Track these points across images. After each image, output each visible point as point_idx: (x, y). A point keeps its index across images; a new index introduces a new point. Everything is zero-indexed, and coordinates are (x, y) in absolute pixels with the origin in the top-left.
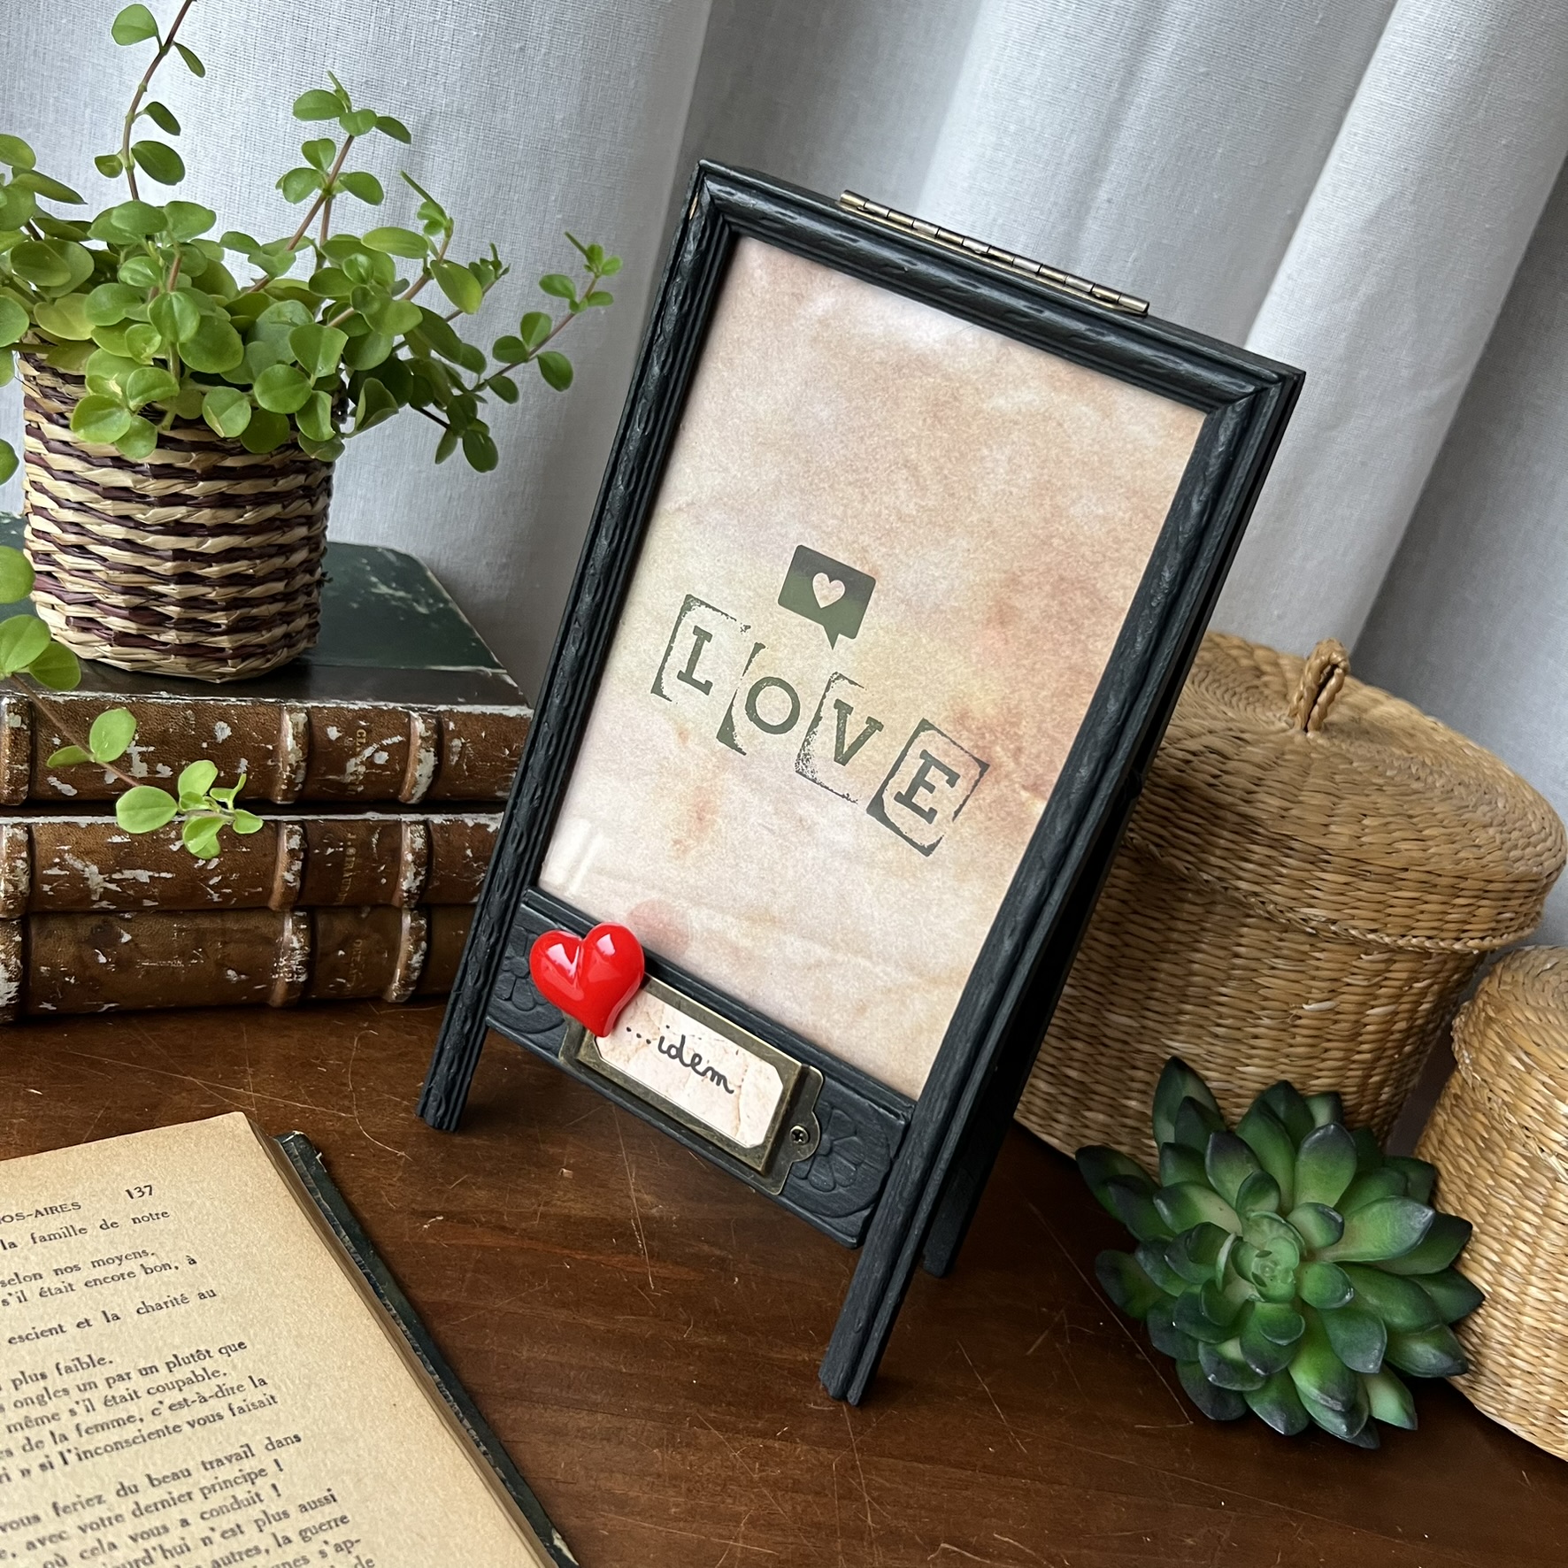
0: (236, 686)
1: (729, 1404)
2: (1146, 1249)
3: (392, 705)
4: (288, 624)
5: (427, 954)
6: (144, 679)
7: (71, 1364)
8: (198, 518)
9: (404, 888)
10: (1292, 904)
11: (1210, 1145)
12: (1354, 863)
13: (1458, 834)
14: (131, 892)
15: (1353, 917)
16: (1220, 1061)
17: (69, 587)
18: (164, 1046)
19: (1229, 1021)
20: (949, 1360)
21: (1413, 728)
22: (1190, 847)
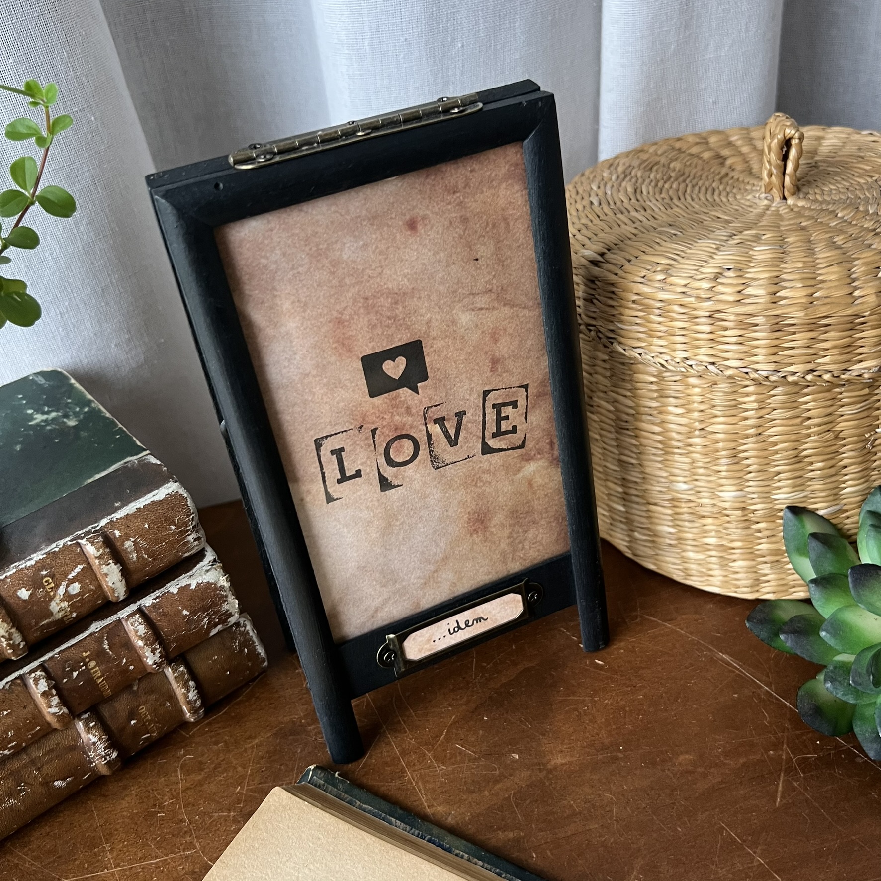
3: (61, 543)
5: (198, 687)
9: (150, 663)
11: (849, 578)
18: (35, 858)
19: (820, 465)
20: (721, 846)
21: (859, 149)
22: (740, 356)
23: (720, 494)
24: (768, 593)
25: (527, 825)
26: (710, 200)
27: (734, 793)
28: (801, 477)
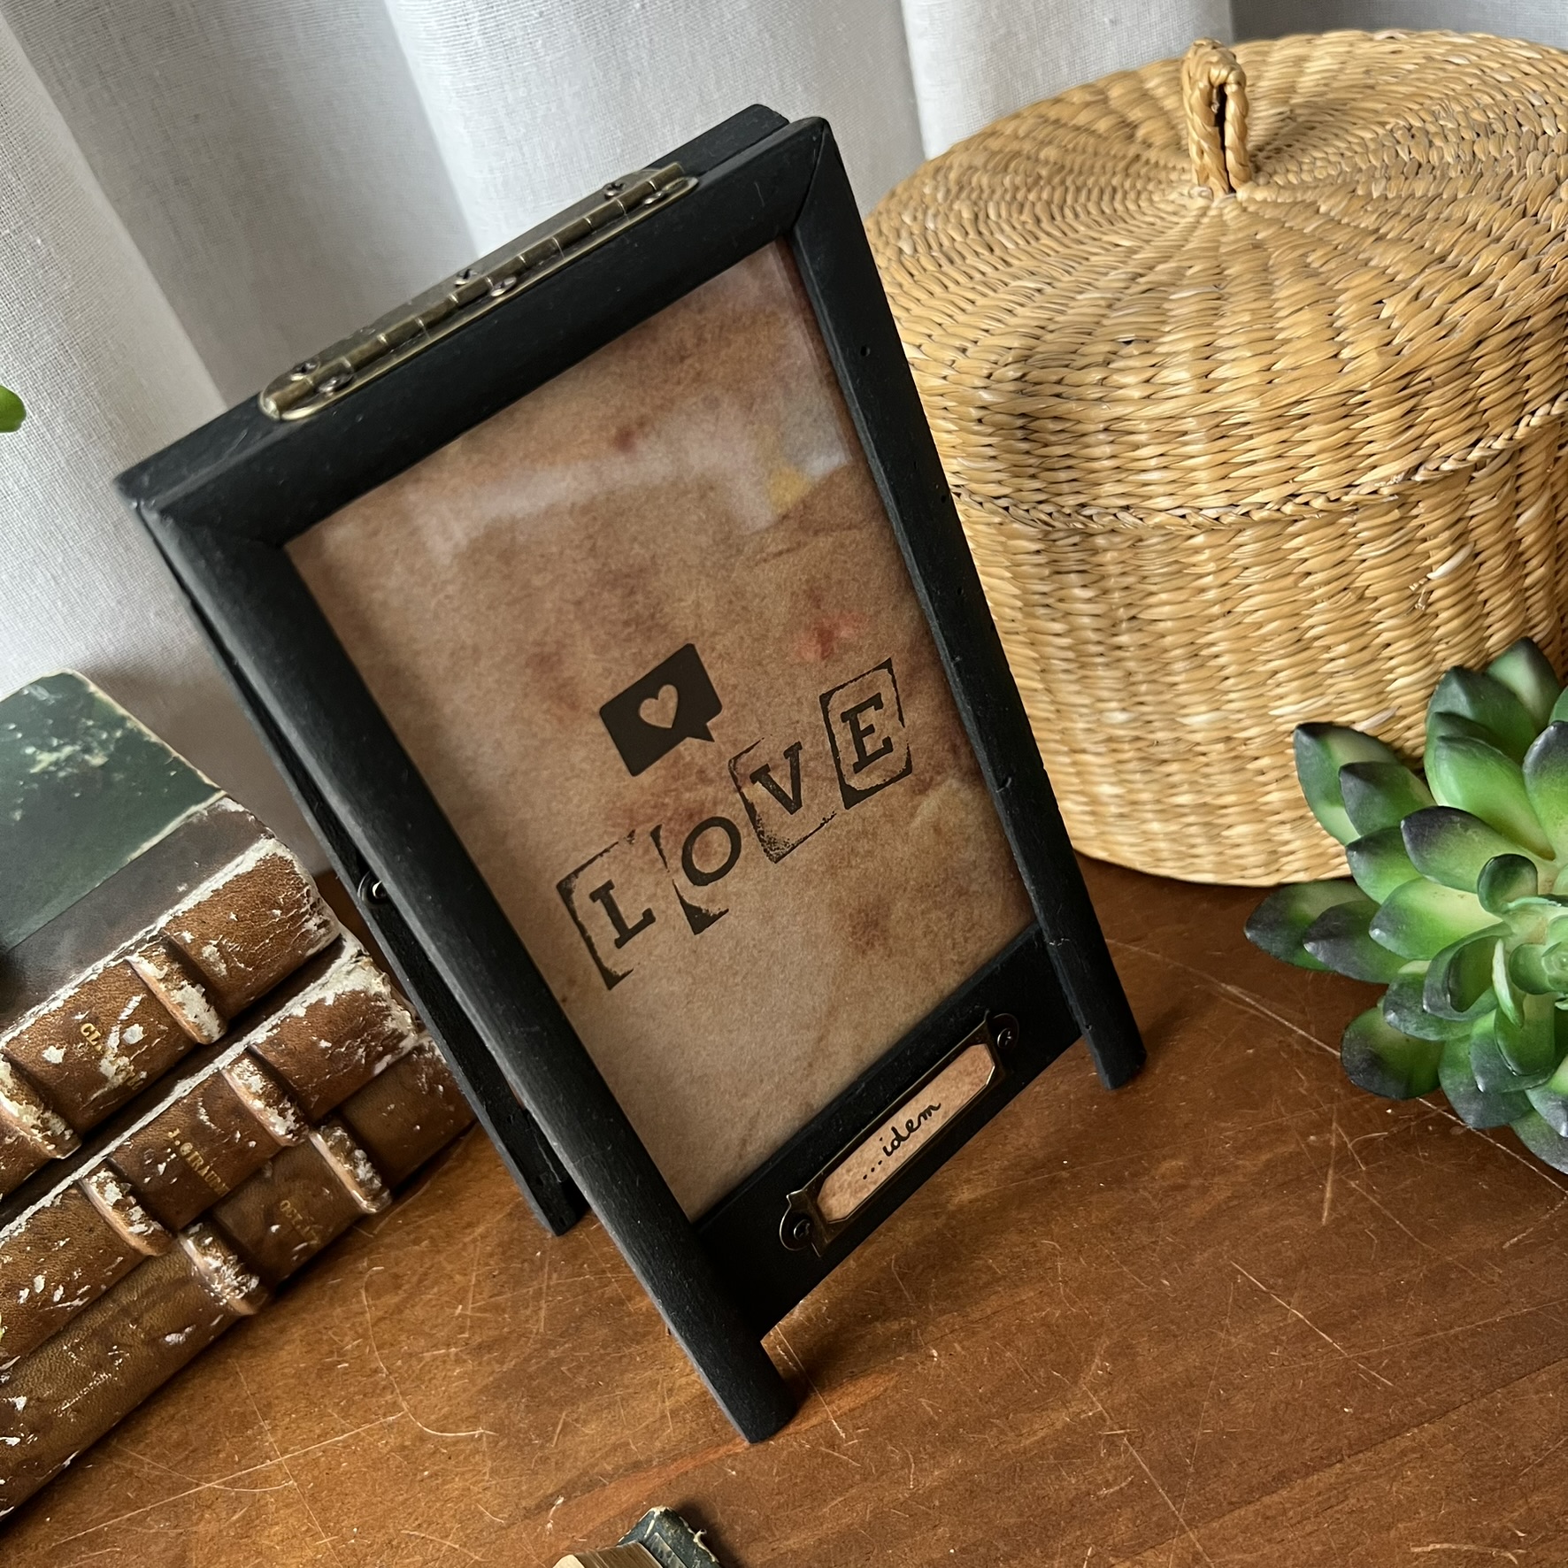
3: (100, 965)
5: (373, 1158)
9: (283, 1133)
12: (1403, 382)
16: (1357, 696)
18: (159, 1457)
19: (1343, 648)
20: (1235, 1300)
21: (1367, 72)
22: (1169, 488)
23: (1186, 721)
24: (1297, 871)
25: (920, 1307)
26: (1107, 211)
27: (1252, 1213)
28: (1314, 673)
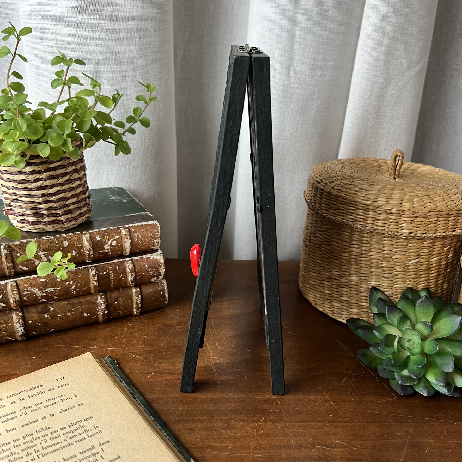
0: (69, 230)
1: (245, 414)
2: (372, 346)
3: (114, 227)
4: (80, 210)
5: (141, 299)
6: (42, 233)
7: (40, 430)
8: (46, 184)
9: (130, 280)
10: (397, 230)
11: (386, 310)
12: (413, 213)
13: (445, 198)
14: (49, 295)
15: (417, 230)
16: (388, 285)
17: (16, 212)
18: (70, 339)
19: (387, 272)
21: (432, 172)
22: (361, 220)
23: (350, 278)
25: (246, 369)
27: (325, 378)
28: (379, 275)
